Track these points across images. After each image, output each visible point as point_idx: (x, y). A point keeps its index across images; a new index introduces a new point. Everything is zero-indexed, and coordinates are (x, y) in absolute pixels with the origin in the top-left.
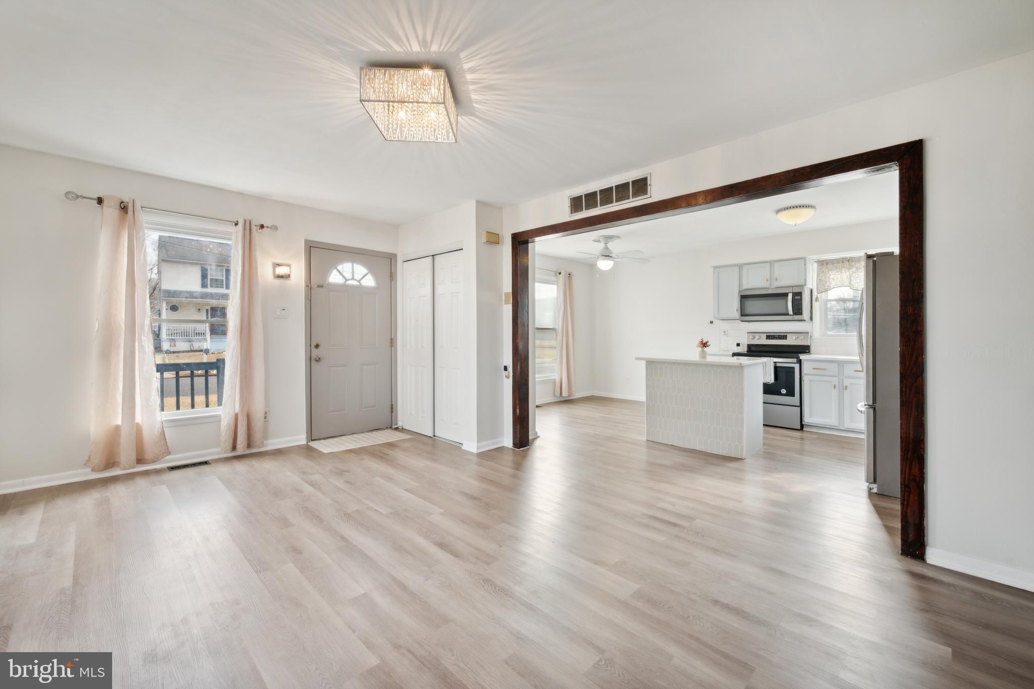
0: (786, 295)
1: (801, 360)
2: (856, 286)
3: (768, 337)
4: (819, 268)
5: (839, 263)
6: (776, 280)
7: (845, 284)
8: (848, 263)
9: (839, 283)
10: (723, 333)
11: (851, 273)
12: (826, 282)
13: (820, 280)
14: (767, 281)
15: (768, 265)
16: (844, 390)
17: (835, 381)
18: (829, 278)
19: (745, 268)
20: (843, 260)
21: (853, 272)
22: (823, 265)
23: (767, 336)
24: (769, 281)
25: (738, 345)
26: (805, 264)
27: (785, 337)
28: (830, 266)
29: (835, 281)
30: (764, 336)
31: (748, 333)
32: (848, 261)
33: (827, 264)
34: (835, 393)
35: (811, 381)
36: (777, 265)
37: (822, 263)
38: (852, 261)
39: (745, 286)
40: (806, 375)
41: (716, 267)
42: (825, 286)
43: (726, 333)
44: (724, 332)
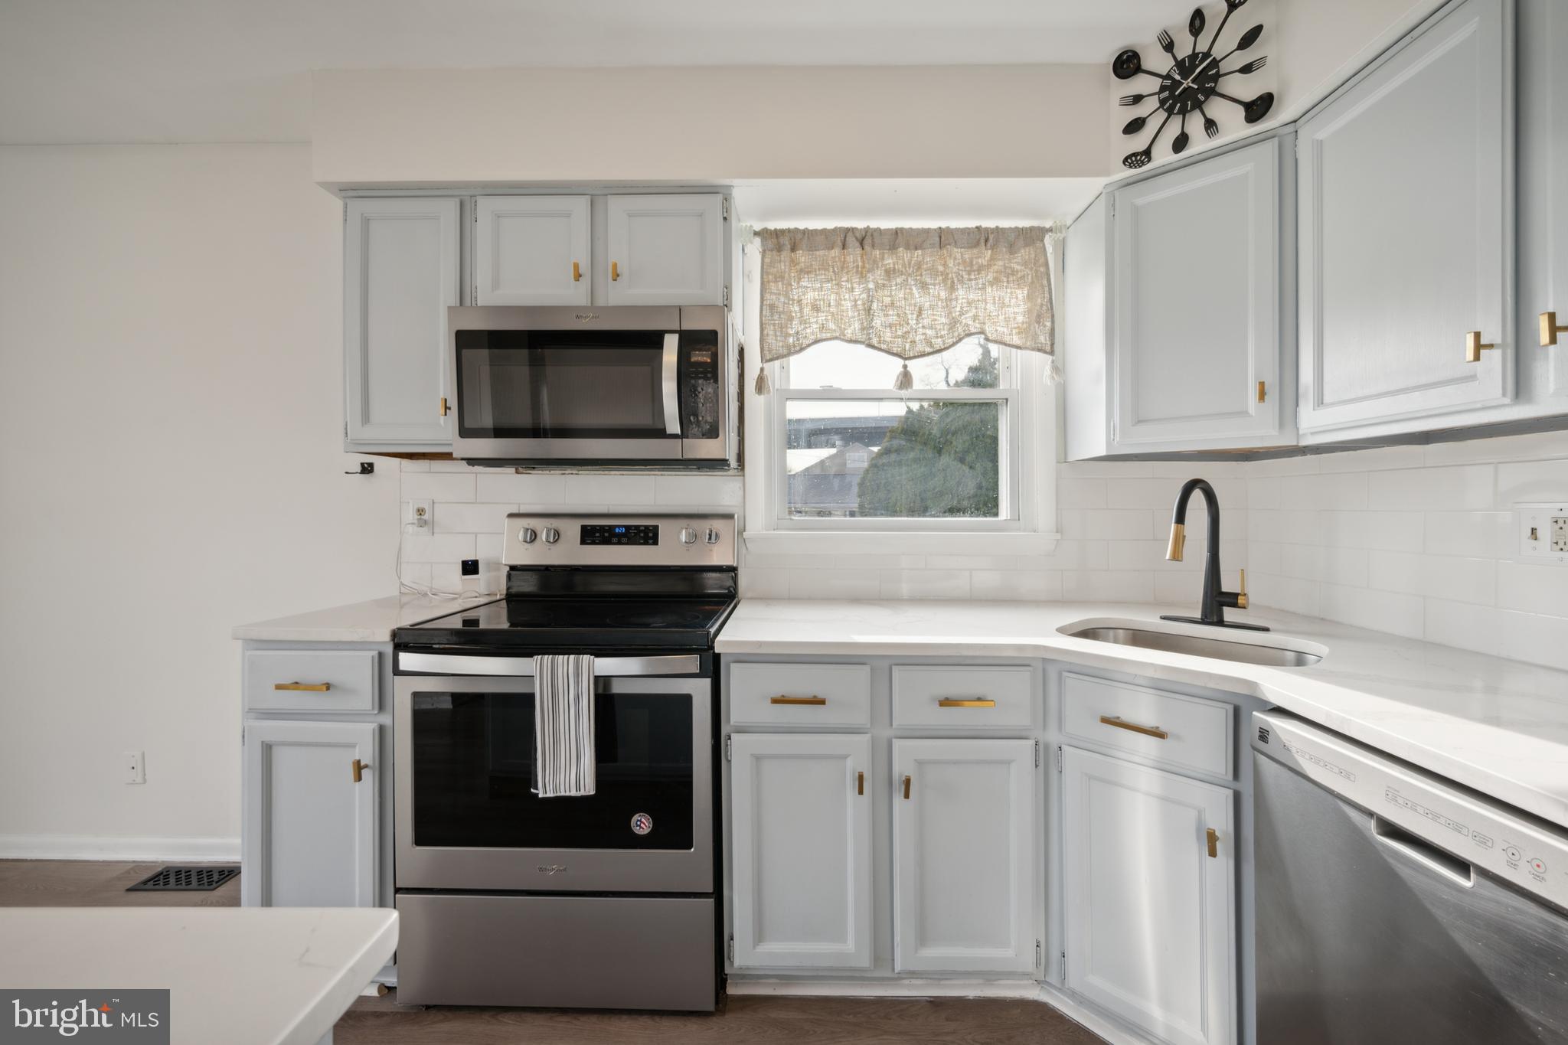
0: (652, 340)
1: (717, 658)
2: (888, 335)
3: (592, 535)
4: (767, 260)
5: (832, 248)
6: (616, 276)
7: (849, 333)
8: (859, 251)
9: (832, 326)
10: (410, 516)
11: (871, 286)
12: (791, 319)
13: (772, 307)
14: (578, 276)
15: (581, 205)
16: (898, 800)
17: (857, 754)
18: (799, 301)
19: (486, 207)
20: (843, 238)
21: (877, 287)
22: (779, 249)
23: (584, 528)
24: (585, 281)
25: (470, 568)
26: (725, 219)
27: (647, 536)
28: (802, 256)
29: (822, 317)
30: (572, 530)
31: (511, 516)
32: (862, 243)
33: (793, 249)
34: (855, 809)
35: (758, 759)
36: (617, 207)
37: (777, 242)
38: (873, 246)
39: (486, 296)
40: (740, 730)
41: (353, 192)
42: (788, 335)
43: (426, 517)
44: (420, 512)
